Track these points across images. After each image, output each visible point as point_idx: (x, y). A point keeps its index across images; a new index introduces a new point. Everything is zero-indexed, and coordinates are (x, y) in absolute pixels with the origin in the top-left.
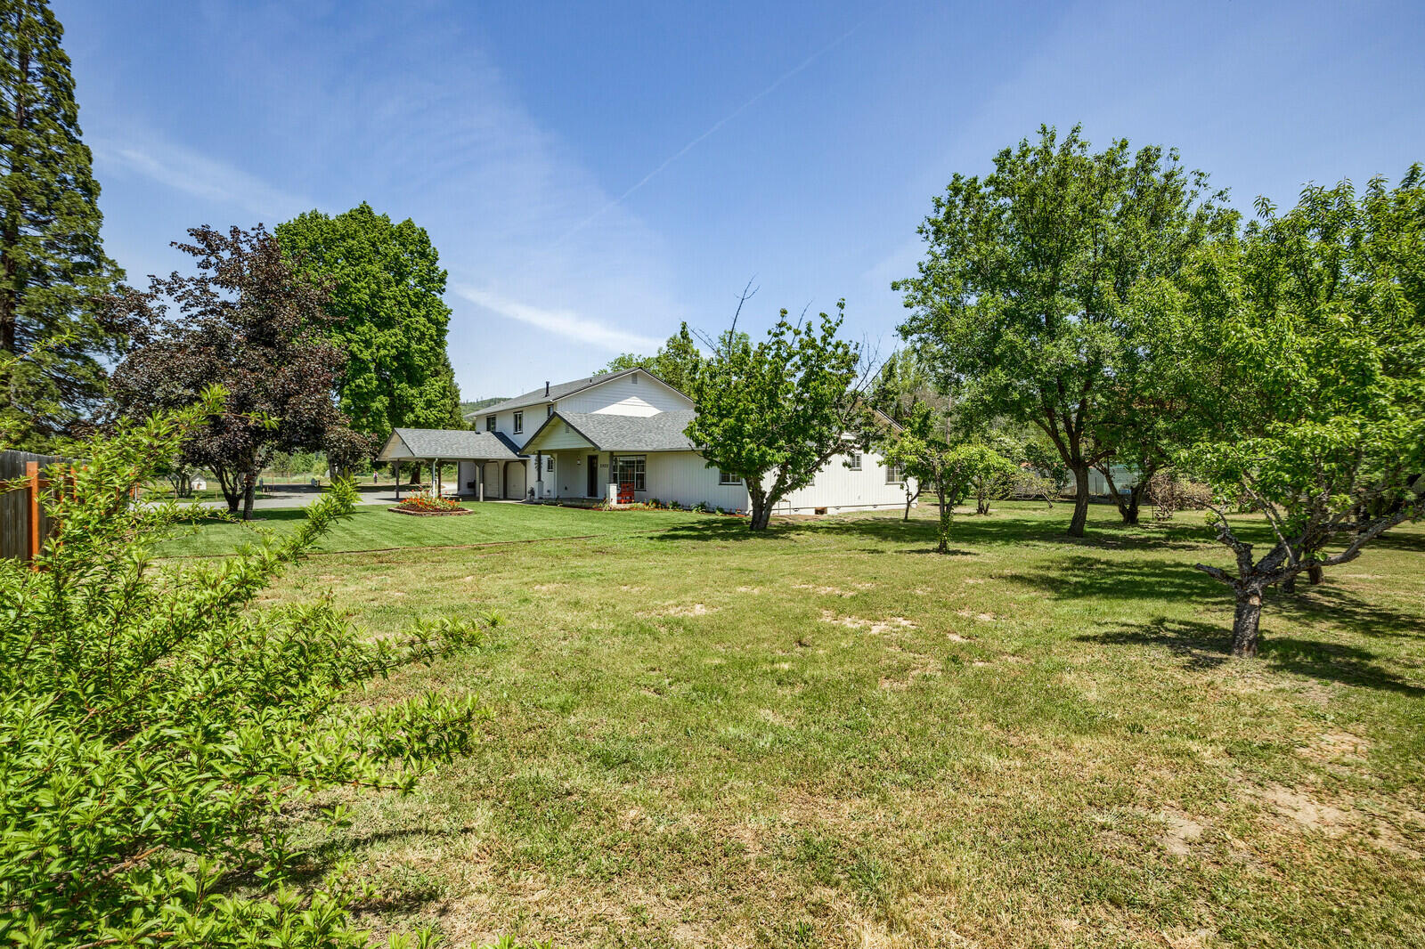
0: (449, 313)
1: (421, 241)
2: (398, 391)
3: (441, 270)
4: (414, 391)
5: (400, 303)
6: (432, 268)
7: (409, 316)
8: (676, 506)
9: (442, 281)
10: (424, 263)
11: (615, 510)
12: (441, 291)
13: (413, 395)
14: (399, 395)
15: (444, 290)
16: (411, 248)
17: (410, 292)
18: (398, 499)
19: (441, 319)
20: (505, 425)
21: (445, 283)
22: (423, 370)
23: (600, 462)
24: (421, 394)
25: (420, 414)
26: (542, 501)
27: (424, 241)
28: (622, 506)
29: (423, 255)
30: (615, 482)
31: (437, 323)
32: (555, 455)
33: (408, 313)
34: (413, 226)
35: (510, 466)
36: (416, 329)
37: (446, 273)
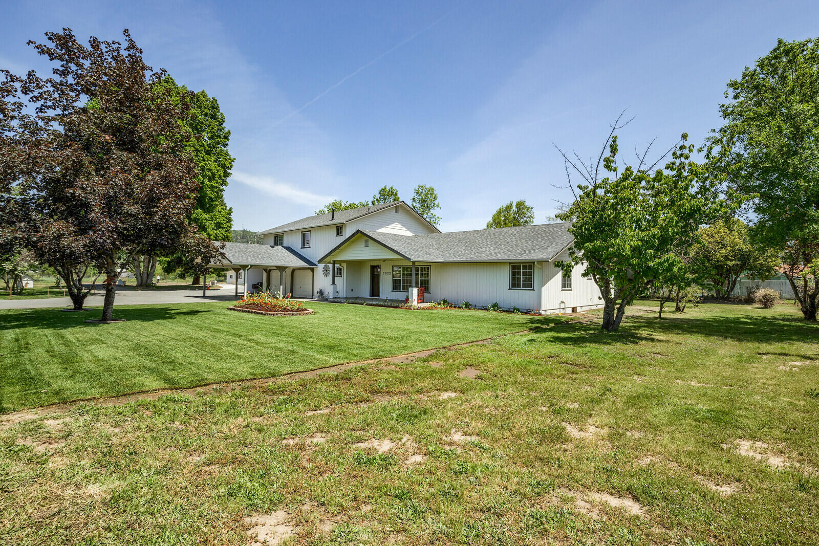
0: (233, 161)
1: (213, 107)
2: (194, 215)
3: (226, 130)
4: (207, 216)
5: (197, 150)
6: (220, 127)
7: (204, 160)
8: (468, 306)
9: (226, 138)
10: (214, 123)
11: (419, 308)
12: (225, 145)
13: (206, 219)
14: (196, 218)
15: (227, 145)
16: (206, 111)
17: (205, 143)
18: (204, 297)
19: (227, 164)
20: (295, 241)
21: (228, 140)
22: (212, 201)
23: (382, 271)
24: (212, 218)
25: (211, 233)
26: (336, 300)
27: (215, 106)
28: (422, 305)
29: (214, 117)
30: (417, 287)
31: (224, 166)
32: (345, 265)
33: (203, 158)
34: (206, 96)
35: (296, 272)
36: (210, 170)
37: (229, 132)
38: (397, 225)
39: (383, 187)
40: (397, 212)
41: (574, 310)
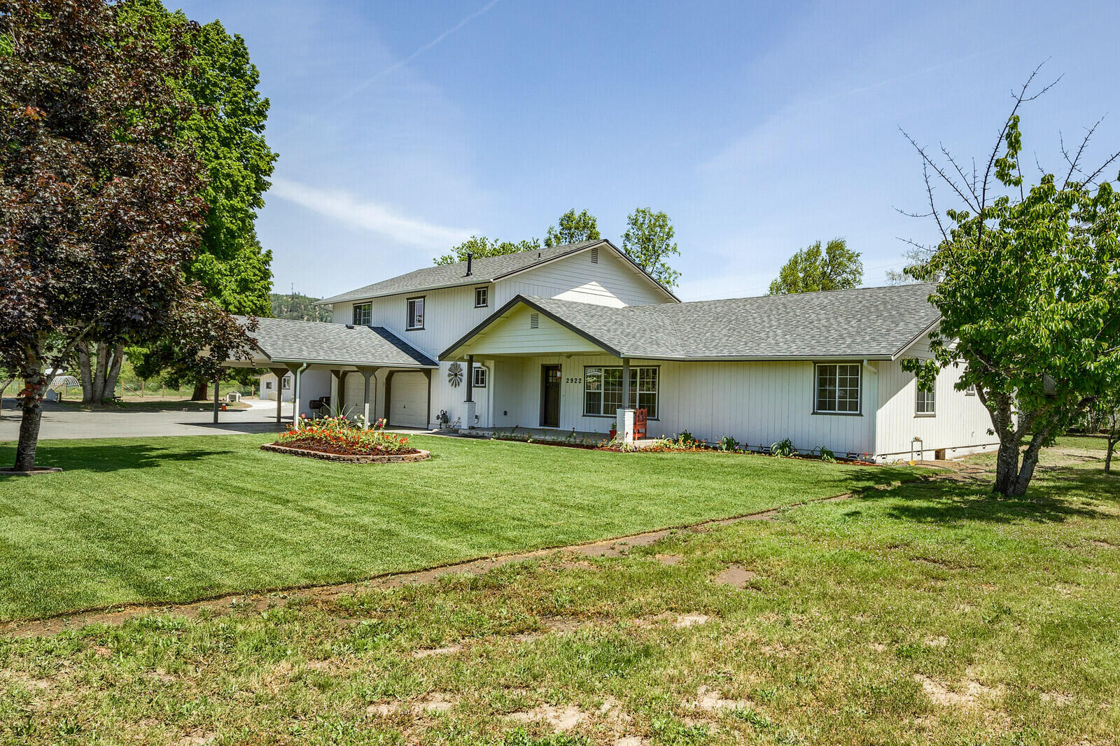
0: (273, 159)
1: (235, 54)
2: (197, 265)
3: (261, 98)
4: (222, 266)
5: (204, 138)
6: (249, 93)
7: (217, 157)
8: (732, 445)
9: (261, 113)
10: (238, 85)
11: (636, 450)
12: (259, 128)
13: (220, 272)
14: (200, 271)
15: (263, 127)
16: (222, 60)
17: (219, 124)
18: (216, 424)
19: (263, 166)
20: (395, 318)
21: (265, 117)
22: (233, 237)
23: (564, 375)
24: (231, 270)
25: (230, 299)
26: (475, 433)
27: (239, 53)
28: (643, 444)
29: (237, 72)
30: (633, 407)
31: (256, 170)
32: (491, 364)
33: (216, 152)
34: (223, 32)
35: (396, 377)
36: (228, 176)
37: (267, 102)
38: (593, 286)
39: (568, 212)
40: (595, 261)
41: (939, 454)
